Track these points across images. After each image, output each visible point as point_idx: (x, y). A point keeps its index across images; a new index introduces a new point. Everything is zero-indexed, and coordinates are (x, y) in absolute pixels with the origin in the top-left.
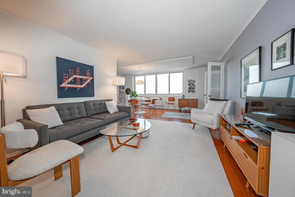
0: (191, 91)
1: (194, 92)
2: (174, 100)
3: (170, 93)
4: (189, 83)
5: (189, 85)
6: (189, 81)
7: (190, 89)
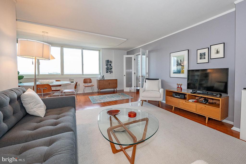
0: (109, 72)
1: (111, 72)
2: (91, 82)
3: (84, 74)
4: (107, 63)
5: (106, 65)
6: (107, 61)
7: (107, 69)
